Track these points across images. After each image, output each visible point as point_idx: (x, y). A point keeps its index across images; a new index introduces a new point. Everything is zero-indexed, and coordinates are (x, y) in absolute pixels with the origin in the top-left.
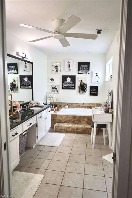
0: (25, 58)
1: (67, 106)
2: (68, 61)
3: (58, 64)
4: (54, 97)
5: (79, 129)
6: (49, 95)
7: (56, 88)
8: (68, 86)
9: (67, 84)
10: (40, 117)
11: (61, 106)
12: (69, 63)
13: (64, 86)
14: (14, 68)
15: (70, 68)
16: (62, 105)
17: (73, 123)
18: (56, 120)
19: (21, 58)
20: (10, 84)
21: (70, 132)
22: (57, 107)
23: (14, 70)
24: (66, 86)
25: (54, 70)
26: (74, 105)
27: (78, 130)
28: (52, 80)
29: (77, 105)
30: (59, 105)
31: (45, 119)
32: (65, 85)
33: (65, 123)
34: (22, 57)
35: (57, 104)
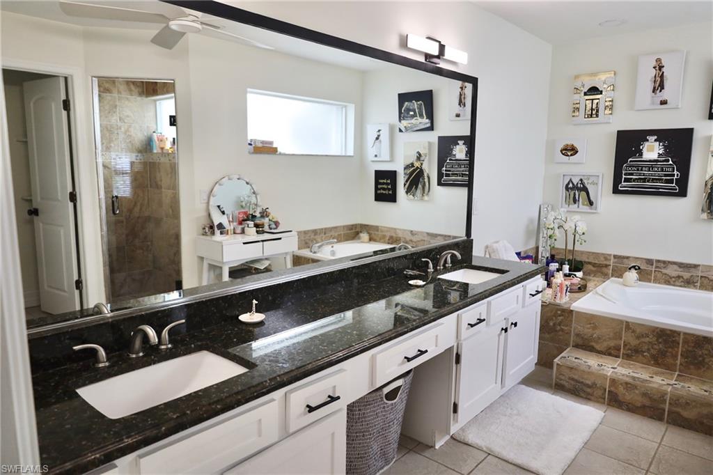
0: (438, 57)
1: (633, 275)
2: (658, 60)
3: (603, 77)
4: (569, 226)
5: (689, 403)
6: (550, 219)
7: (585, 189)
8: (644, 180)
9: (640, 168)
10: (481, 321)
11: (604, 270)
12: (661, 67)
13: (626, 180)
14: (420, 108)
15: (665, 95)
16: (607, 266)
17: (657, 364)
18: (569, 333)
19: (422, 59)
20: (405, 169)
21: (631, 408)
22: (580, 274)
23: (421, 116)
24: (635, 180)
25: (582, 110)
26: (672, 271)
27: (679, 410)
28: (570, 150)
29: (686, 275)
30: (594, 265)
31: (506, 330)
32: (632, 174)
33: (610, 354)
34: (428, 56)
35: (584, 259)
